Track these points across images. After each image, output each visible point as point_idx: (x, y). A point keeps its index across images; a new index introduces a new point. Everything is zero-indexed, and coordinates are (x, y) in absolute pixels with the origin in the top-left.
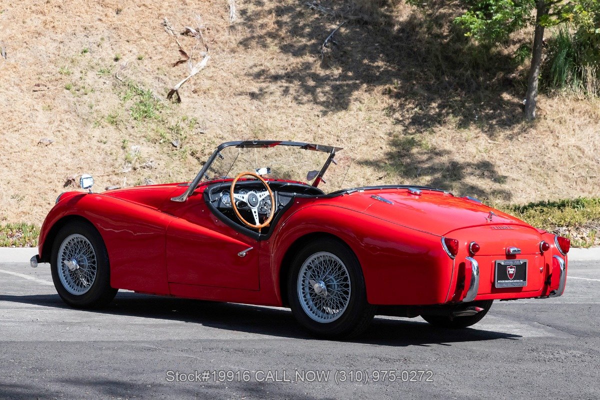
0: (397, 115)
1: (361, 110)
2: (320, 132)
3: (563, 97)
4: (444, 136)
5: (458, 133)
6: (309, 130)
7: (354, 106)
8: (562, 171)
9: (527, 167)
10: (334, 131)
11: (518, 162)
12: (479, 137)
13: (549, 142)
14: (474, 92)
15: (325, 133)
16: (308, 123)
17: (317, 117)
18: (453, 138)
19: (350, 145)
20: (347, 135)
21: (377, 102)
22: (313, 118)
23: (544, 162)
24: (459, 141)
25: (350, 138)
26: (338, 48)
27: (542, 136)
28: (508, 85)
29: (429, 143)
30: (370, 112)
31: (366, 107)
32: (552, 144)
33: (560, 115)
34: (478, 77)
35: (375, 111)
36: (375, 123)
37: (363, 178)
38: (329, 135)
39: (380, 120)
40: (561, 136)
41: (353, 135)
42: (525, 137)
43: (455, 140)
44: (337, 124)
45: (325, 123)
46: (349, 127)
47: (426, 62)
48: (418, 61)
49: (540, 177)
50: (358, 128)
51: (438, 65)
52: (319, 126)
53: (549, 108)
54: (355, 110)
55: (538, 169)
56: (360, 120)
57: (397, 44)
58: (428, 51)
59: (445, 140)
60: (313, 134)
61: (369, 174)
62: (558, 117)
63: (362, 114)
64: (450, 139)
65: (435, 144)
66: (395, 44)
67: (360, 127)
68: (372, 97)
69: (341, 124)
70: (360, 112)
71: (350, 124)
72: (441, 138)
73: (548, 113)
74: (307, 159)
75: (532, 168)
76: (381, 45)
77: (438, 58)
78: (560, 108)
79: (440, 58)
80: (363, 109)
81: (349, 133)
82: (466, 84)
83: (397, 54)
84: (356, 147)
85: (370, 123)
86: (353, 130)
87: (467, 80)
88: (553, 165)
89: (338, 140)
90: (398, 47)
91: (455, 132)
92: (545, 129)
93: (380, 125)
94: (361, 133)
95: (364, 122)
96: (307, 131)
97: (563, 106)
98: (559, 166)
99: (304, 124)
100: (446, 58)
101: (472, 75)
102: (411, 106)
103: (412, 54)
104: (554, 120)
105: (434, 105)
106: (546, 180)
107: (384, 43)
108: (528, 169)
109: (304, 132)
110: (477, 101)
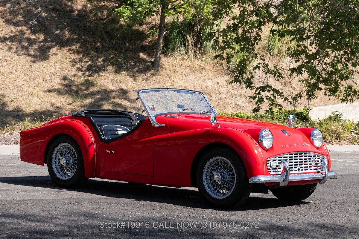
0: (78, 65)
1: (57, 63)
2: (33, 76)
3: (175, 57)
4: (107, 79)
5: (115, 77)
6: (26, 74)
7: (52, 59)
8: (176, 101)
9: (156, 99)
10: (42, 75)
11: (150, 96)
12: (127, 80)
13: (168, 84)
14: (123, 53)
15: (36, 76)
16: (26, 70)
17: (30, 67)
18: (112, 80)
19: (51, 84)
20: (49, 78)
21: (66, 58)
22: (28, 67)
23: (166, 95)
24: (116, 82)
25: (51, 80)
26: (42, 25)
27: (164, 80)
28: (144, 49)
29: (98, 83)
30: (62, 64)
31: (60, 61)
32: (170, 85)
33: (174, 68)
34: (125, 44)
35: (65, 63)
36: (66, 71)
37: (60, 103)
38: (38, 78)
39: (69, 69)
40: (175, 80)
41: (53, 77)
42: (154, 81)
43: (114, 82)
44: (43, 71)
45: (36, 70)
46: (50, 73)
47: (95, 35)
48: (90, 34)
49: (164, 105)
50: (56, 73)
51: (102, 37)
52: (32, 72)
53: (168, 64)
54: (54, 63)
55: (162, 100)
56: (57, 69)
57: (77, 23)
58: (96, 28)
59: (108, 81)
60: (29, 77)
61: (64, 101)
62: (173, 69)
63: (58, 66)
64: (111, 81)
65: (102, 84)
66: (76, 24)
67: (57, 73)
68: (63, 55)
69: (46, 71)
70: (57, 64)
71: (51, 71)
72: (105, 80)
73: (167, 66)
74: (25, 91)
75: (159, 99)
76: (68, 24)
77: (102, 33)
78: (174, 64)
79: (103, 33)
80: (58, 62)
81: (51, 76)
82: (119, 49)
83: (77, 29)
84: (55, 85)
85: (63, 70)
86: (53, 75)
87: (119, 46)
88: (171, 98)
89: (44, 81)
90: (78, 25)
91: (113, 77)
92: (166, 76)
93: (69, 72)
94: (58, 76)
95: (59, 70)
96: (25, 75)
97: (176, 63)
98: (174, 99)
99: (23, 70)
100: (107, 33)
101: (122, 44)
102: (86, 60)
103: (87, 30)
104: (170, 71)
105: (100, 60)
106: (167, 107)
107: (69, 23)
108: (156, 100)
109: (23, 75)
110: (125, 58)
